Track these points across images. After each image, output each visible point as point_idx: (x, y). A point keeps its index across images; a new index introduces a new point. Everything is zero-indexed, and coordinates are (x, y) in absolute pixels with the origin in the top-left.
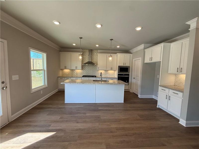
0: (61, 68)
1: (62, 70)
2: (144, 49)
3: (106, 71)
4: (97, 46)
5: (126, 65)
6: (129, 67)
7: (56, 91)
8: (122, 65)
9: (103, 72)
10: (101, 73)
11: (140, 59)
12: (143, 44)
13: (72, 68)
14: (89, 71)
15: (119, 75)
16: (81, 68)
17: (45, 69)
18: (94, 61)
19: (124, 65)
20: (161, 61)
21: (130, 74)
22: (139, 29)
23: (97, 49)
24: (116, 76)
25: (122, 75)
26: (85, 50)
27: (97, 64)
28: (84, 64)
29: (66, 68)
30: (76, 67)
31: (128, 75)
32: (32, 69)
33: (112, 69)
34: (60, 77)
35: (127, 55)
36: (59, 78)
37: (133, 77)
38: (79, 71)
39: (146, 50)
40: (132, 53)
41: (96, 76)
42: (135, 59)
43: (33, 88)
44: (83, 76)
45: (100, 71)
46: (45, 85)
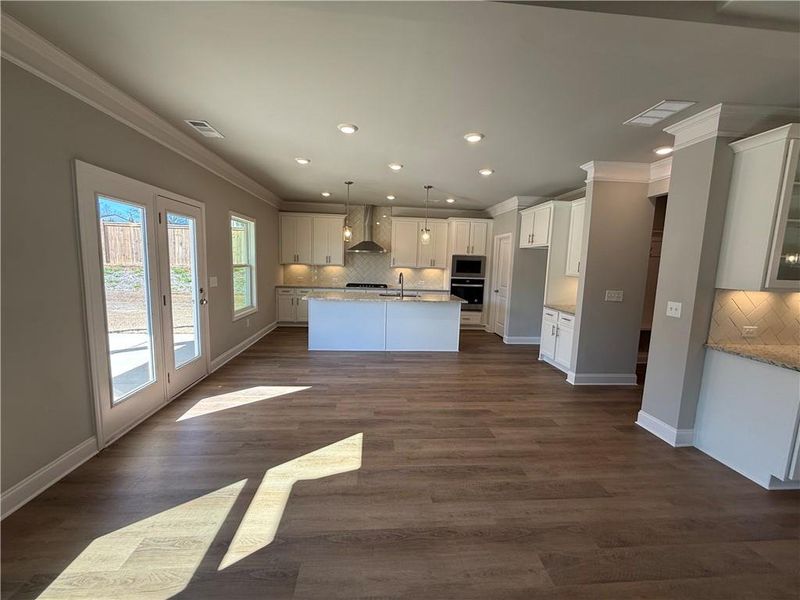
0: (284, 261)
1: (284, 265)
2: (519, 210)
3: (417, 270)
4: (391, 198)
5: (475, 254)
6: (485, 258)
7: (272, 326)
8: (463, 252)
9: (407, 272)
10: (401, 274)
11: (508, 237)
12: (516, 198)
13: (316, 262)
14: (365, 269)
15: (453, 281)
16: (341, 262)
17: (253, 263)
18: (380, 239)
19: (470, 254)
20: (549, 245)
21: (487, 279)
22: (486, 173)
23: (390, 205)
24: (447, 286)
25: (464, 281)
26: (354, 207)
27: (390, 250)
28: (352, 249)
29: (297, 261)
30: (328, 259)
31: (482, 282)
32: (235, 263)
33: (433, 265)
34: (281, 287)
35: (479, 225)
36: (280, 290)
37: (494, 288)
38: (336, 271)
39: (523, 213)
40: (493, 216)
41: (385, 286)
42: (501, 236)
43: (236, 309)
44: (349, 285)
45: (399, 271)
46: (252, 306)
